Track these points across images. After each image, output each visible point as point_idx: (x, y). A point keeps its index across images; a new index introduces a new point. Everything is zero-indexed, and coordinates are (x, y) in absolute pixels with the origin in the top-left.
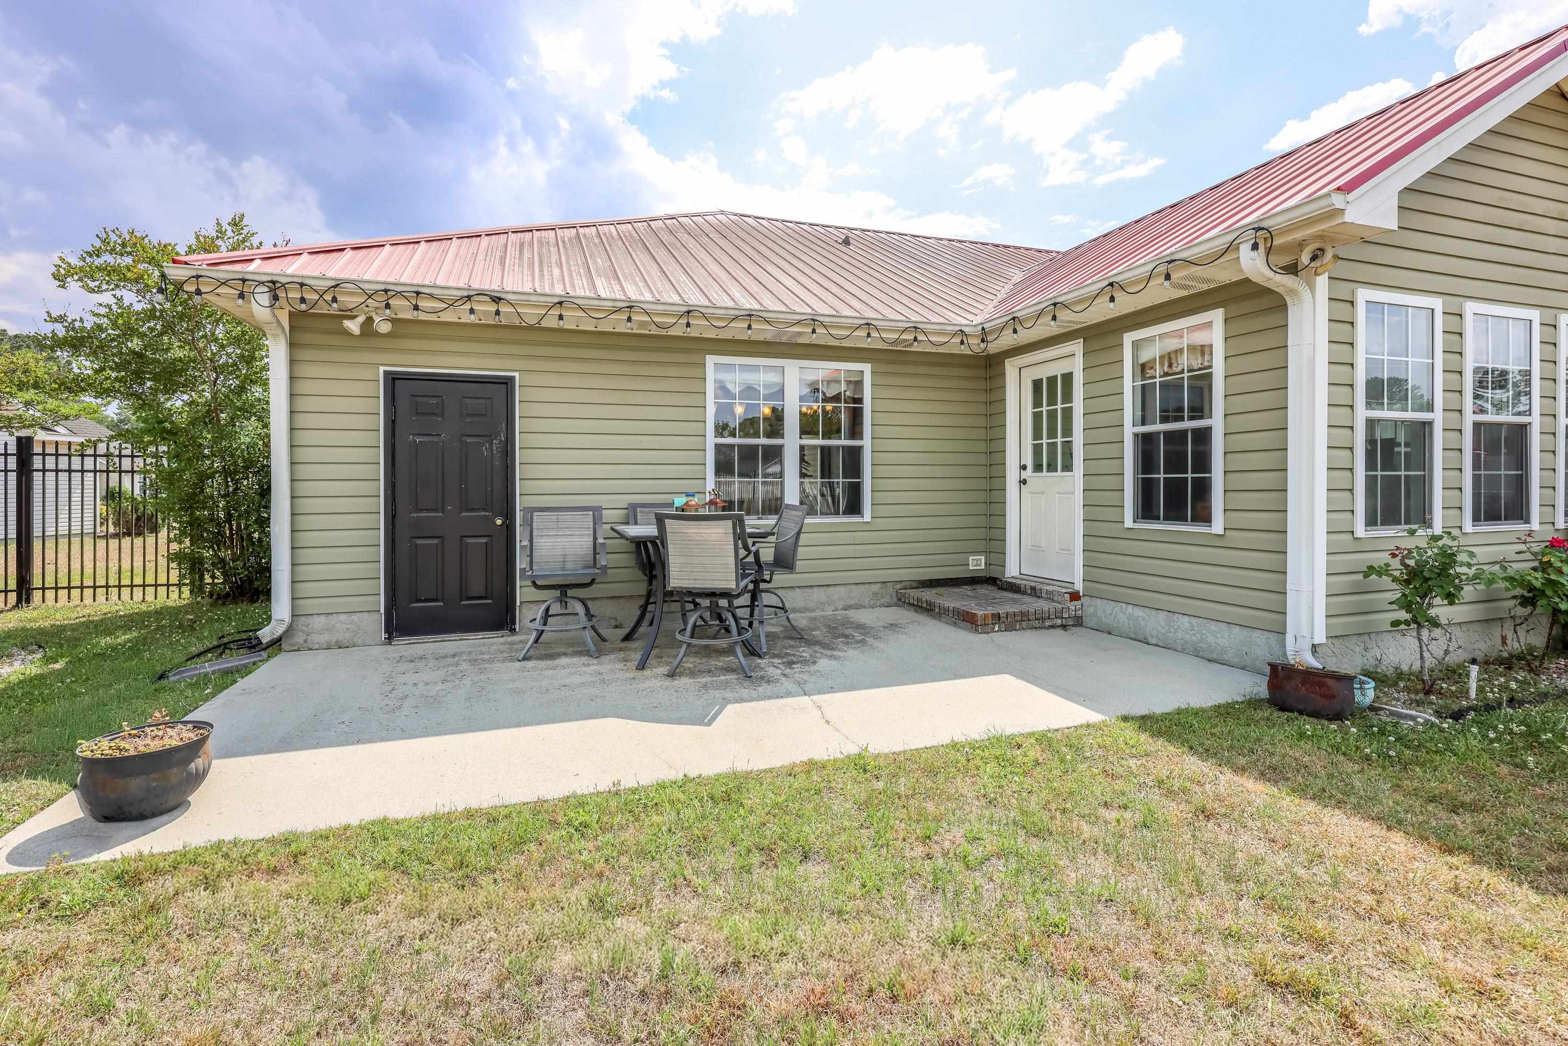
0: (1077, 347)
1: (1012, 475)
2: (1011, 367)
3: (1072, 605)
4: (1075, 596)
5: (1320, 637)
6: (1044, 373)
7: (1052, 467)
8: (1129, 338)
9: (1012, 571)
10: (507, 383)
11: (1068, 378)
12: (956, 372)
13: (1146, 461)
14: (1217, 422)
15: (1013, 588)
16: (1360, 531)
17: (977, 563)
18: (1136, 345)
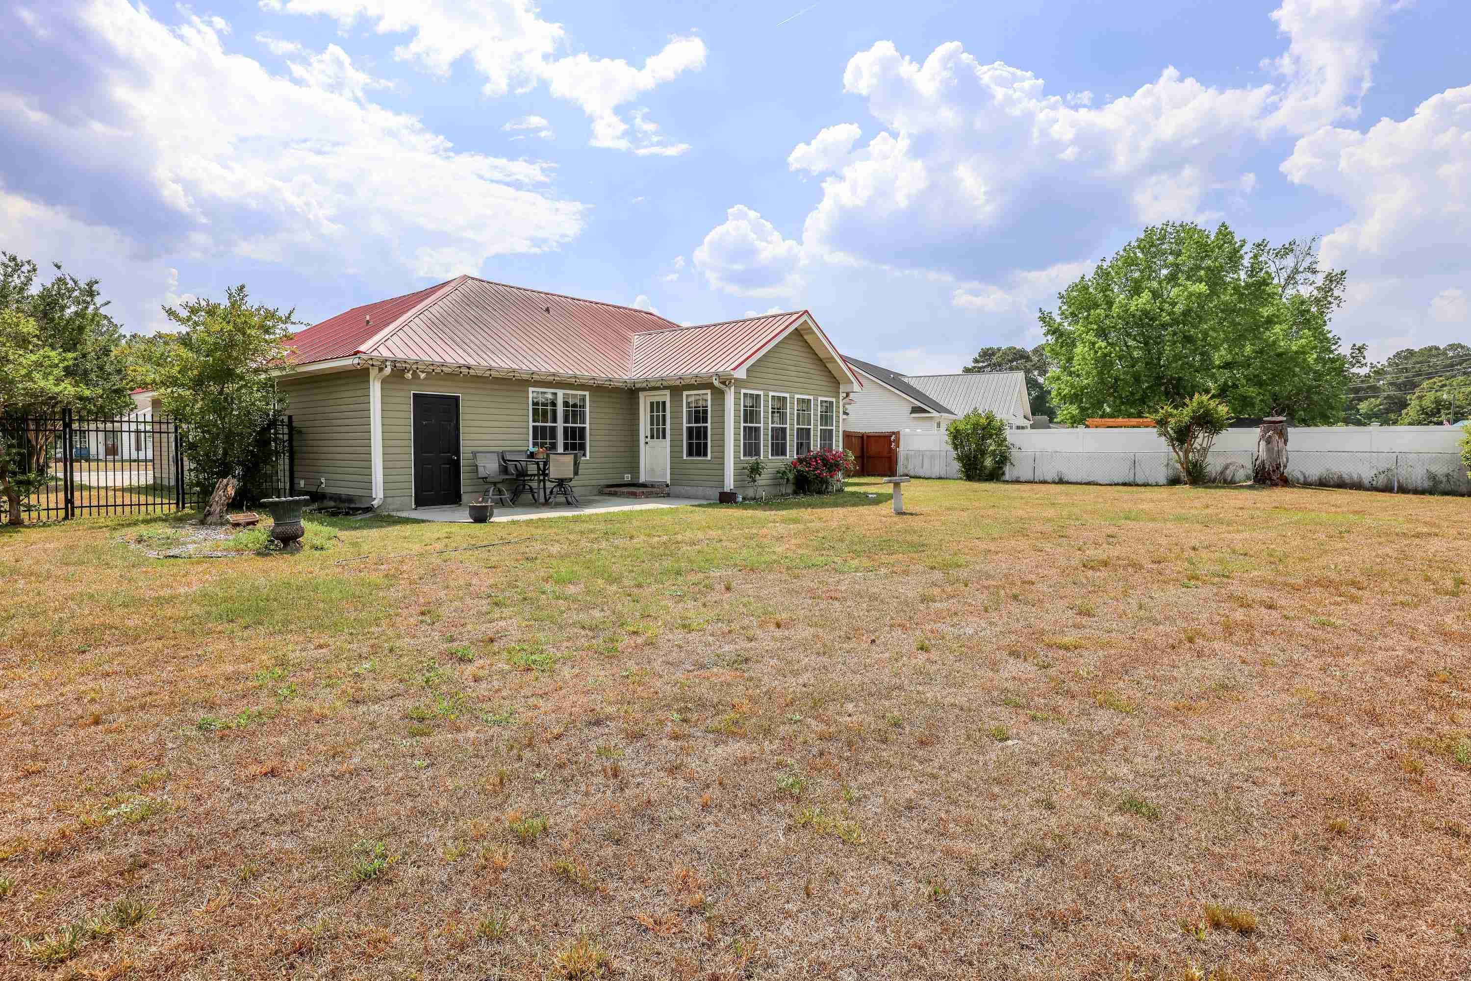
0: (668, 392)
1: (642, 439)
2: (642, 395)
3: (667, 489)
4: (667, 486)
5: (732, 487)
6: (655, 399)
7: (658, 438)
8: (685, 393)
9: (642, 479)
10: (457, 399)
11: (664, 403)
12: (614, 395)
13: (690, 436)
14: (709, 425)
15: (644, 485)
16: (742, 458)
17: (628, 478)
18: (687, 396)
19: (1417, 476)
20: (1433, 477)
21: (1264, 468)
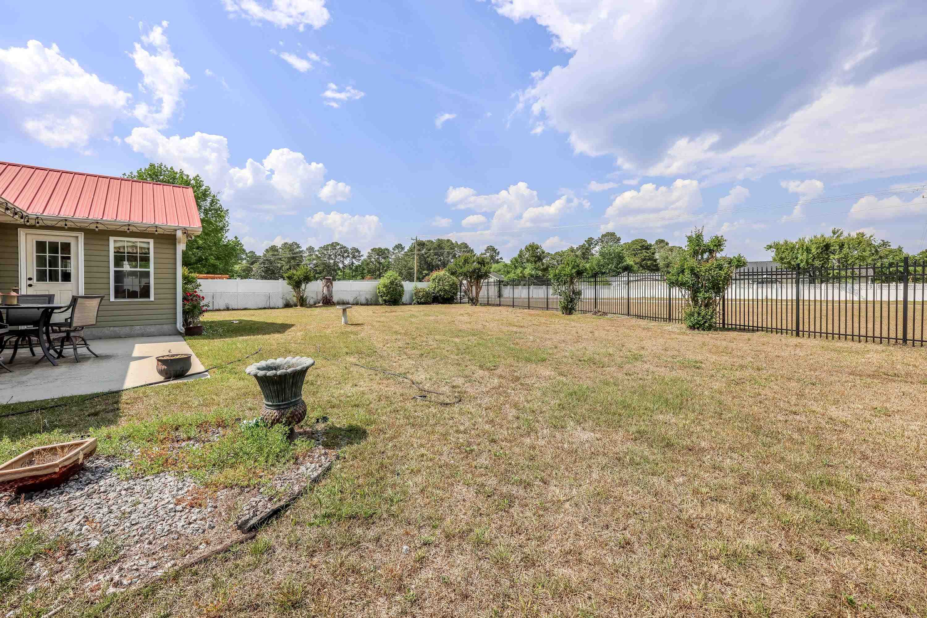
0: (79, 235)
1: (24, 282)
2: (22, 233)
6: (48, 240)
7: (54, 280)
8: (112, 238)
11: (66, 244)
13: (117, 279)
14: (152, 270)
18: (115, 241)
19: (363, 300)
20: (367, 300)
21: (327, 298)
